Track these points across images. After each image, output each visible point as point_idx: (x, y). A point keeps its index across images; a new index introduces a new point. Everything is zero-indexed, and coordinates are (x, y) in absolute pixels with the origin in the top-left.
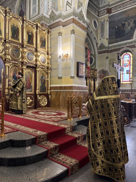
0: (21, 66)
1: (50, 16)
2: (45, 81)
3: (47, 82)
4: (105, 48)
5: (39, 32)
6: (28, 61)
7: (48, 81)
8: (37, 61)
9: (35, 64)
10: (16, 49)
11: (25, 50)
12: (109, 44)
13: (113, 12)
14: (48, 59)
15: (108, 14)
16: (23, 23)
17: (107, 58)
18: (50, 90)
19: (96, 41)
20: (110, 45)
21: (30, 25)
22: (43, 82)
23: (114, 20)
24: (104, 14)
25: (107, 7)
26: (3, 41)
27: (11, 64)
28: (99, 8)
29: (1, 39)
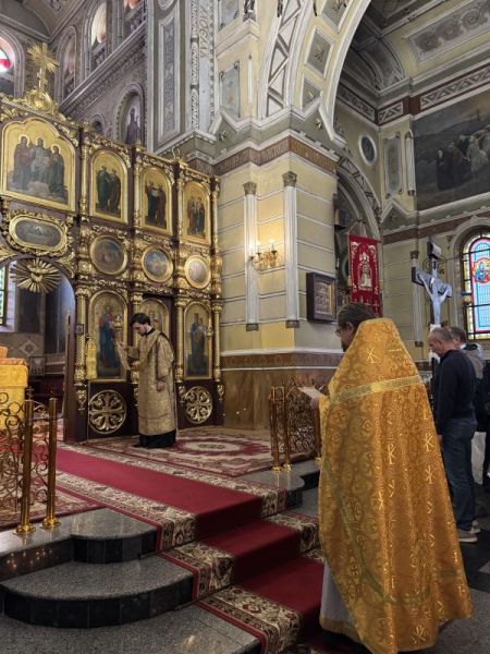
0: (126, 296)
1: (218, 135)
2: (203, 339)
3: (210, 341)
4: (407, 222)
5: (184, 187)
6: (147, 278)
7: (214, 337)
8: (178, 276)
9: (170, 288)
10: (111, 244)
11: (139, 244)
12: (419, 208)
13: (425, 106)
14: (212, 268)
15: (408, 116)
16: (133, 162)
17: (415, 254)
18: (221, 366)
19: (374, 200)
20: (422, 213)
21: (156, 166)
22: (199, 343)
23: (429, 133)
24: (394, 116)
25: (405, 95)
26: (70, 220)
27: (95, 288)
28: (378, 99)
29: (66, 213)
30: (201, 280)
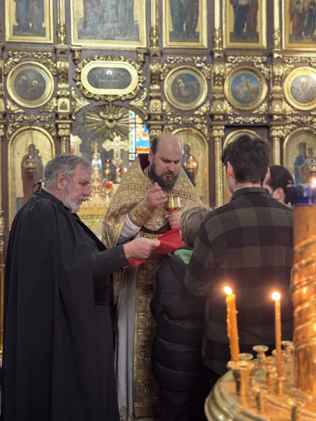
0: (206, 131)
6: (233, 107)
8: (273, 99)
9: (264, 115)
10: (188, 75)
11: (218, 69)
26: (141, 57)
27: (170, 127)
29: (137, 51)
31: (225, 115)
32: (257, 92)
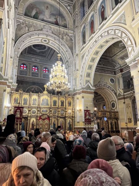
0: (57, 118)
1: (73, 90)
4: (122, 96)
5: (67, 99)
7: (73, 125)
9: (65, 116)
10: (55, 111)
13: (124, 71)
14: (72, 112)
15: (120, 73)
17: (124, 103)
18: (74, 129)
19: (115, 91)
20: (125, 94)
21: (62, 97)
24: (118, 73)
25: (120, 68)
26: (49, 108)
28: (115, 69)
30: (70, 114)
31: (60, 116)
32: (64, 113)
